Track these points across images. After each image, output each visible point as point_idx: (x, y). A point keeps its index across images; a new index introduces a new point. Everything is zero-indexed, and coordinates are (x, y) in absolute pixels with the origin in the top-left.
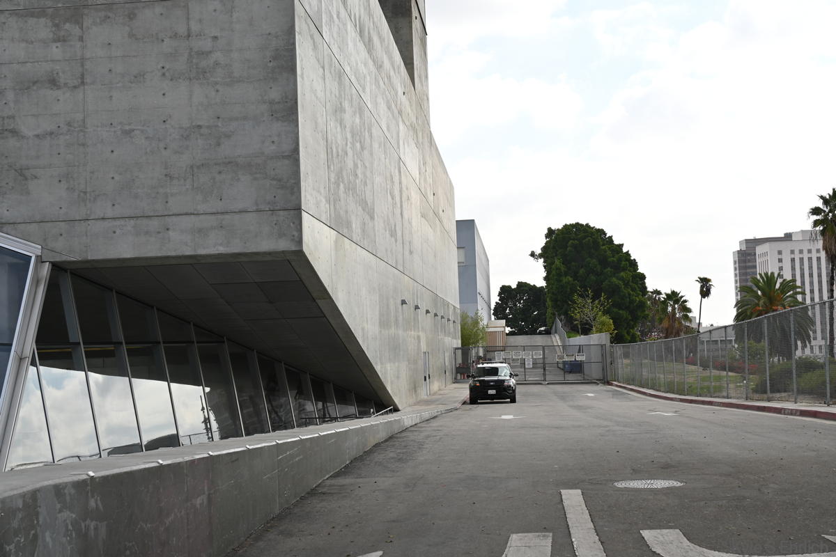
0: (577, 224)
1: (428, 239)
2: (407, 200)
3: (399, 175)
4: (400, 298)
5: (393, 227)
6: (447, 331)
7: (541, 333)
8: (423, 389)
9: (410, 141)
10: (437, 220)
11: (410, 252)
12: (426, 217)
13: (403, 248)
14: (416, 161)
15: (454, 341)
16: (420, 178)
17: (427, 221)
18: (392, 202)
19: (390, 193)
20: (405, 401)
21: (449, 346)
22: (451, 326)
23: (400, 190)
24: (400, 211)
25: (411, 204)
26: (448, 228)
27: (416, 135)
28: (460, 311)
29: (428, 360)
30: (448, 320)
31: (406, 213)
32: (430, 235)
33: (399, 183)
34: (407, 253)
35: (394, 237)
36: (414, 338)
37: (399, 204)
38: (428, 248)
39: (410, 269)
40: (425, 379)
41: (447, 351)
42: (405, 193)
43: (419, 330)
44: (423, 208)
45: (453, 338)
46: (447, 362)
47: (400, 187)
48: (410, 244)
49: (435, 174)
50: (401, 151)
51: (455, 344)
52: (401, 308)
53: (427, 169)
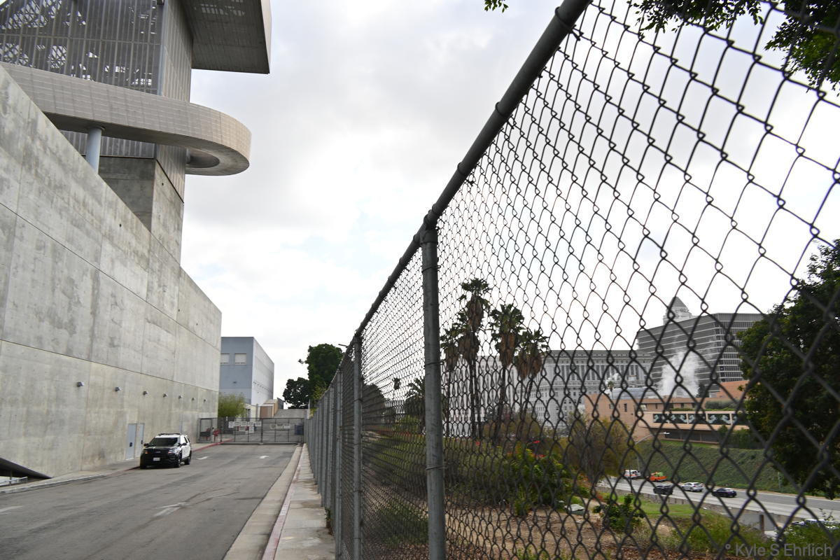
0: (326, 344)
1: (159, 340)
2: (112, 305)
3: (94, 283)
4: (74, 380)
5: (66, 320)
6: (190, 407)
7: (301, 408)
8: (123, 453)
9: (129, 263)
10: (183, 329)
11: (112, 345)
12: (158, 324)
13: (92, 341)
14: (142, 281)
15: (204, 413)
16: (150, 294)
17: (161, 327)
18: (68, 300)
19: (63, 292)
20: (70, 468)
21: (193, 417)
22: (200, 403)
23: (93, 294)
24: (89, 311)
25: (122, 310)
26: (204, 337)
27: (146, 262)
28: (220, 393)
29: (140, 430)
30: (193, 399)
31: (106, 315)
32: (166, 337)
33: (93, 289)
34: (102, 346)
35: (65, 329)
36: (109, 413)
37: (88, 305)
38: (159, 347)
39: (107, 358)
40: (131, 445)
41: (188, 421)
42: (108, 299)
43: (122, 406)
44: (152, 316)
45: (203, 411)
46: (185, 429)
47: (93, 291)
48: (112, 339)
49: (184, 297)
50: (105, 265)
51: (205, 415)
52: (73, 389)
53: (168, 290)
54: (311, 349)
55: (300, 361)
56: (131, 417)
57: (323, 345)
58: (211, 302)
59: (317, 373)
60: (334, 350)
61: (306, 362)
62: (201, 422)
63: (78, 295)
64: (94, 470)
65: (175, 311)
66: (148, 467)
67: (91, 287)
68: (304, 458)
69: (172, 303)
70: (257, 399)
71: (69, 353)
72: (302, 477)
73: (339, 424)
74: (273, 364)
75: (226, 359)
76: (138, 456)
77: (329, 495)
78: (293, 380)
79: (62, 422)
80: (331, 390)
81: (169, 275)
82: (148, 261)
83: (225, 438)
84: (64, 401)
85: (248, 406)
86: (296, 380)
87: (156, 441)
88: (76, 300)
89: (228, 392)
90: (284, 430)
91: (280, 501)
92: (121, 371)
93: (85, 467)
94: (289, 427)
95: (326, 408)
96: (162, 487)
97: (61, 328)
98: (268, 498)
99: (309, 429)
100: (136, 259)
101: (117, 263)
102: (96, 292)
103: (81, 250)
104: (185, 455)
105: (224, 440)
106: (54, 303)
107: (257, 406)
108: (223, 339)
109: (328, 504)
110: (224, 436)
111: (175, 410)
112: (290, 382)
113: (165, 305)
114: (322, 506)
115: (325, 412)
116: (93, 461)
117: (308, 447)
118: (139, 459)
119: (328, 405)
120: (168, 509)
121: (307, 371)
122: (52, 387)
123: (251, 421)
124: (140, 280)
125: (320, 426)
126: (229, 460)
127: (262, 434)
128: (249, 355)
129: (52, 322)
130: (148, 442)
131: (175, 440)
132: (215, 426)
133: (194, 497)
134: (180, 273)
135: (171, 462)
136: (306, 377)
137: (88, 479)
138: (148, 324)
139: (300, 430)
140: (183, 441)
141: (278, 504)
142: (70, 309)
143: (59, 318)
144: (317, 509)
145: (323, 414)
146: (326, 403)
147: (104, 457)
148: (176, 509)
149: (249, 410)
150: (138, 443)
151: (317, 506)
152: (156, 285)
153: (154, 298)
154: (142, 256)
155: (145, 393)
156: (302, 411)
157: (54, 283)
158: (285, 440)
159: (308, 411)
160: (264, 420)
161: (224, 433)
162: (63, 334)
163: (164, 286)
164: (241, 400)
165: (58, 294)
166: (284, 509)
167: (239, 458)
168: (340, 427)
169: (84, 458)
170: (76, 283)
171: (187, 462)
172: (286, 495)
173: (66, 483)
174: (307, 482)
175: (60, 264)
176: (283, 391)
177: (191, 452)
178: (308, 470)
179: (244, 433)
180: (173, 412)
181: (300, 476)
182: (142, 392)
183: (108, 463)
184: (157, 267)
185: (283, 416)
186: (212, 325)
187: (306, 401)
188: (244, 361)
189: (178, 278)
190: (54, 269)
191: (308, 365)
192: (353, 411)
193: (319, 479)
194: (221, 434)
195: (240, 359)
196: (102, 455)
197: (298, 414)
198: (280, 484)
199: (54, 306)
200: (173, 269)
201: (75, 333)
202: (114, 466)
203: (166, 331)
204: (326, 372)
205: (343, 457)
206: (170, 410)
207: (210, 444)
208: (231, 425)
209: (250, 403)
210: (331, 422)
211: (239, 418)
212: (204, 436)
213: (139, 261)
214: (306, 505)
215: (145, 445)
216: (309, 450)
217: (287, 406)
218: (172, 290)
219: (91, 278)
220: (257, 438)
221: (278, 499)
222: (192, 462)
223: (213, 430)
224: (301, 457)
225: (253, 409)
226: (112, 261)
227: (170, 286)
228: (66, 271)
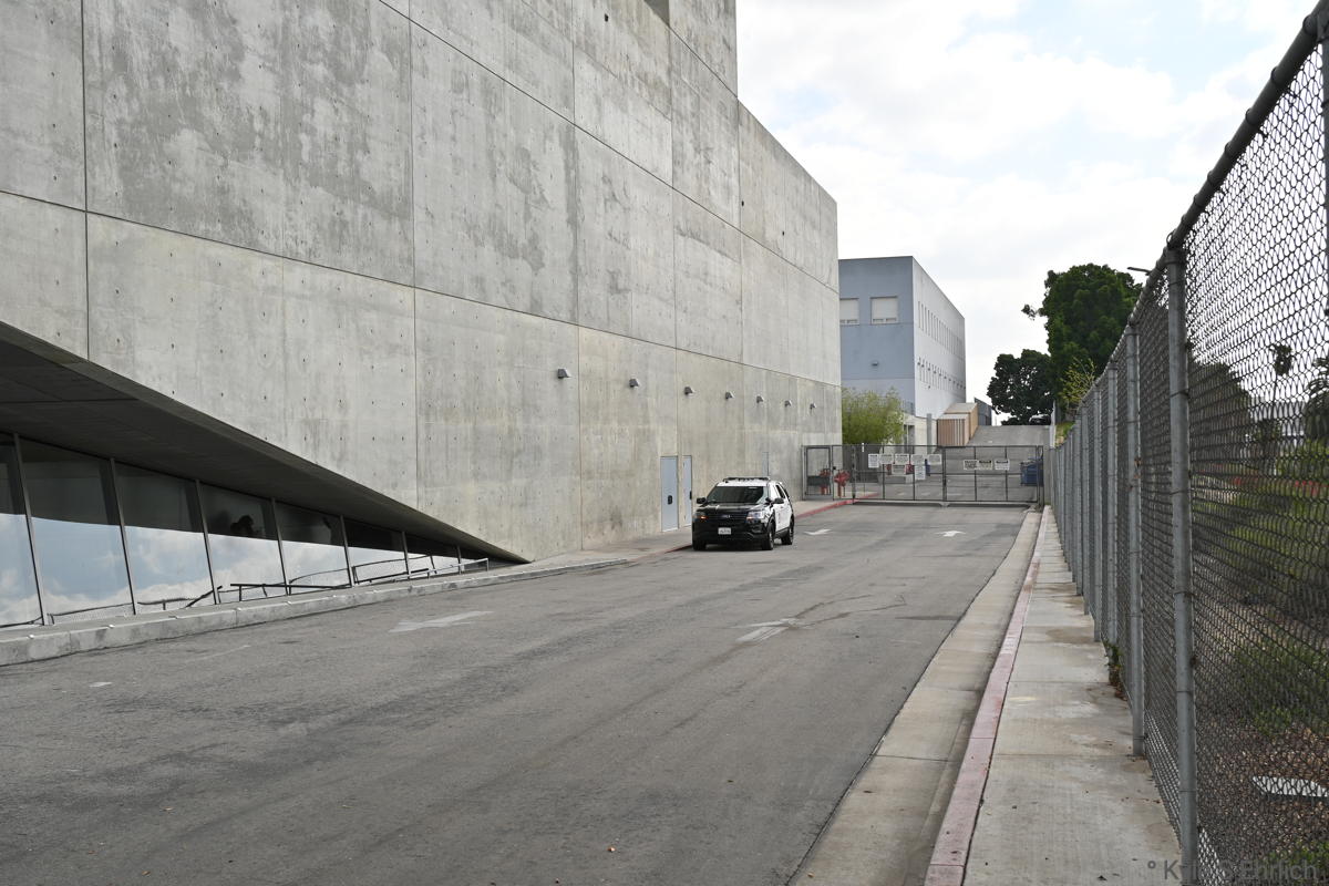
0: (1091, 265)
1: (706, 274)
2: (606, 200)
3: (567, 154)
4: (551, 366)
5: (523, 241)
6: (782, 421)
7: (1034, 423)
8: (656, 517)
9: (630, 103)
10: (755, 247)
11: (614, 289)
12: (702, 237)
13: (575, 281)
14: (661, 140)
15: (812, 435)
16: (679, 171)
17: (708, 244)
18: (522, 196)
19: (512, 180)
20: (561, 544)
21: (790, 441)
22: (802, 413)
23: (568, 181)
24: (564, 216)
25: (626, 210)
26: (800, 261)
27: (664, 98)
28: (844, 390)
29: (686, 469)
30: (787, 404)
31: (597, 223)
32: (720, 267)
33: (567, 168)
34: (595, 290)
35: (524, 258)
36: (621, 434)
37: (562, 204)
38: (708, 288)
39: (609, 318)
40: (670, 500)
41: (780, 452)
42: (597, 188)
43: (646, 421)
44: (687, 221)
45: (809, 431)
46: (775, 471)
47: (568, 174)
48: (613, 275)
49: (750, 171)
50: (584, 115)
51: (815, 439)
52: (550, 384)
53: (715, 159)
54: (1053, 279)
55: (1027, 310)
56: (665, 442)
57: (1083, 268)
58: (809, 178)
59: (1070, 338)
60: (1112, 280)
61: (1042, 312)
62: (806, 454)
63: (539, 185)
64: (608, 548)
65: (735, 206)
66: (708, 546)
67: (562, 164)
68: (1046, 538)
69: (727, 188)
70: (927, 405)
71: (535, 310)
72: (1044, 579)
73: (1133, 451)
74: (961, 319)
75: (852, 310)
76: (687, 524)
77: (1113, 615)
78: (1011, 357)
79: (538, 452)
80: (1111, 374)
81: (716, 124)
82: (668, 94)
83: (864, 490)
84: (537, 409)
85: (909, 420)
86: (1017, 355)
87: (720, 494)
88: (538, 196)
89: (862, 387)
90: (995, 474)
91: (998, 626)
92: (636, 344)
93: (588, 543)
94: (1007, 467)
95: (1098, 418)
96: (744, 588)
97: (518, 256)
98: (971, 618)
99: (1055, 472)
100: (645, 93)
101: (608, 106)
102: (573, 174)
103: (536, 84)
104: (782, 524)
105: (860, 494)
106: (497, 205)
107: (929, 419)
108: (844, 263)
109: (1113, 634)
110: (859, 486)
111: (753, 429)
112: (1004, 362)
113: (713, 193)
114: (1097, 641)
115: (1098, 429)
116: (601, 531)
117: (1055, 513)
118: (690, 530)
119: (1105, 412)
120: (764, 630)
121: (1045, 335)
122: (514, 381)
123: (918, 451)
124: (655, 140)
125: (1086, 461)
126: (874, 539)
127: (945, 484)
128: (905, 298)
129: (499, 246)
130: (704, 494)
131: (759, 491)
132: (838, 464)
133: (812, 609)
134: (738, 114)
135: (754, 537)
136: (1043, 349)
137: (598, 567)
138: (680, 237)
139: (1033, 475)
140: (774, 495)
141: (996, 633)
142: (527, 216)
143: (511, 236)
144: (1086, 647)
145: (1091, 432)
146: (1098, 408)
147: (621, 523)
148: (779, 630)
149: (911, 427)
150: (684, 497)
151: (1085, 641)
152: (689, 148)
153: (689, 179)
154: (657, 84)
155: (687, 391)
156: (1037, 431)
157: (493, 162)
158: (1001, 498)
159: (1053, 428)
160: (948, 452)
161: (859, 479)
162: (522, 269)
163: (707, 149)
164: (892, 404)
165: (504, 184)
166: (1010, 643)
167: (896, 535)
168: (1137, 459)
169: (585, 525)
170: (532, 158)
171: (786, 539)
172: (1011, 614)
173: (560, 572)
174: (1057, 589)
175: (499, 119)
176: (988, 382)
177: (792, 517)
178: (1060, 564)
179: (902, 481)
180: (747, 430)
181: (1040, 576)
182: (682, 390)
183: (630, 537)
184: (689, 107)
185: (990, 443)
186: (816, 233)
187: (1046, 407)
188: (894, 315)
189: (736, 128)
190: (489, 130)
191: (1045, 319)
192: (1168, 421)
193: (1087, 584)
194: (852, 480)
195: (885, 310)
196: (616, 520)
197: (1025, 436)
198: (996, 592)
199: (498, 211)
200: (722, 107)
201: (543, 265)
202: (642, 543)
203: (720, 252)
204: (1093, 334)
205: (1146, 527)
206: (742, 428)
207: (833, 503)
208: (875, 461)
209: (913, 413)
210: (1113, 450)
211: (889, 448)
212: (816, 484)
213: (651, 96)
214: (1058, 635)
215: (699, 501)
216: (1057, 521)
217: (999, 418)
218: (725, 155)
219: (560, 145)
220: (932, 491)
221: (996, 622)
222: (796, 539)
223: (836, 472)
224: (1040, 533)
225: (920, 426)
226: (598, 102)
227: (720, 148)
228: (512, 133)
